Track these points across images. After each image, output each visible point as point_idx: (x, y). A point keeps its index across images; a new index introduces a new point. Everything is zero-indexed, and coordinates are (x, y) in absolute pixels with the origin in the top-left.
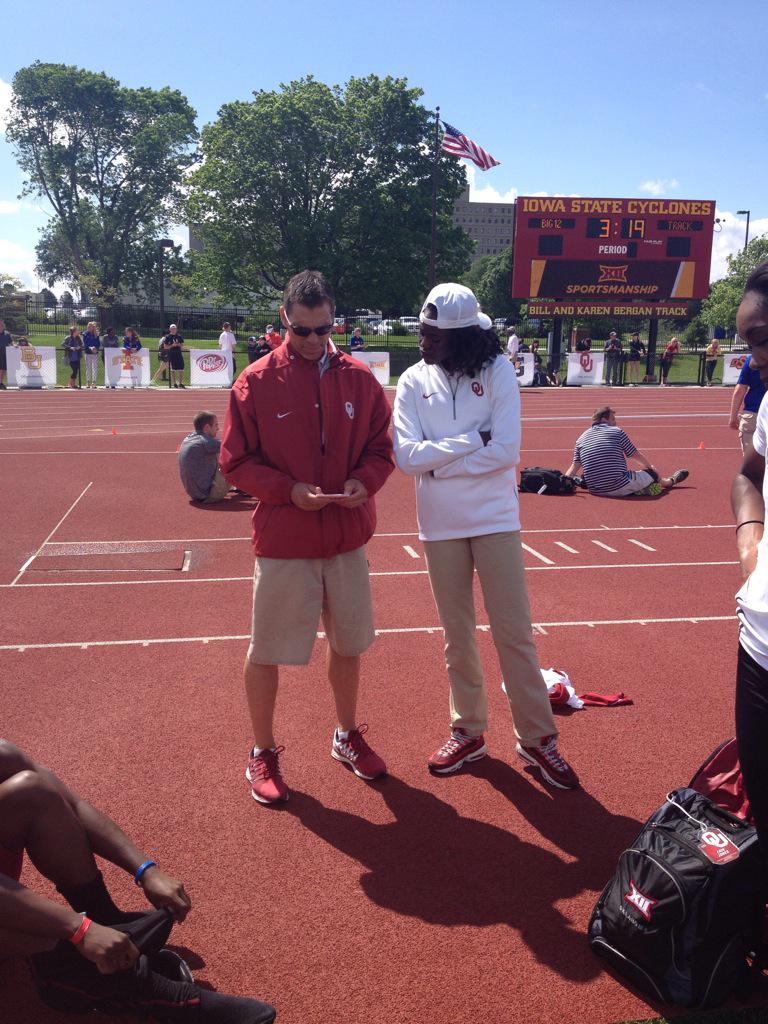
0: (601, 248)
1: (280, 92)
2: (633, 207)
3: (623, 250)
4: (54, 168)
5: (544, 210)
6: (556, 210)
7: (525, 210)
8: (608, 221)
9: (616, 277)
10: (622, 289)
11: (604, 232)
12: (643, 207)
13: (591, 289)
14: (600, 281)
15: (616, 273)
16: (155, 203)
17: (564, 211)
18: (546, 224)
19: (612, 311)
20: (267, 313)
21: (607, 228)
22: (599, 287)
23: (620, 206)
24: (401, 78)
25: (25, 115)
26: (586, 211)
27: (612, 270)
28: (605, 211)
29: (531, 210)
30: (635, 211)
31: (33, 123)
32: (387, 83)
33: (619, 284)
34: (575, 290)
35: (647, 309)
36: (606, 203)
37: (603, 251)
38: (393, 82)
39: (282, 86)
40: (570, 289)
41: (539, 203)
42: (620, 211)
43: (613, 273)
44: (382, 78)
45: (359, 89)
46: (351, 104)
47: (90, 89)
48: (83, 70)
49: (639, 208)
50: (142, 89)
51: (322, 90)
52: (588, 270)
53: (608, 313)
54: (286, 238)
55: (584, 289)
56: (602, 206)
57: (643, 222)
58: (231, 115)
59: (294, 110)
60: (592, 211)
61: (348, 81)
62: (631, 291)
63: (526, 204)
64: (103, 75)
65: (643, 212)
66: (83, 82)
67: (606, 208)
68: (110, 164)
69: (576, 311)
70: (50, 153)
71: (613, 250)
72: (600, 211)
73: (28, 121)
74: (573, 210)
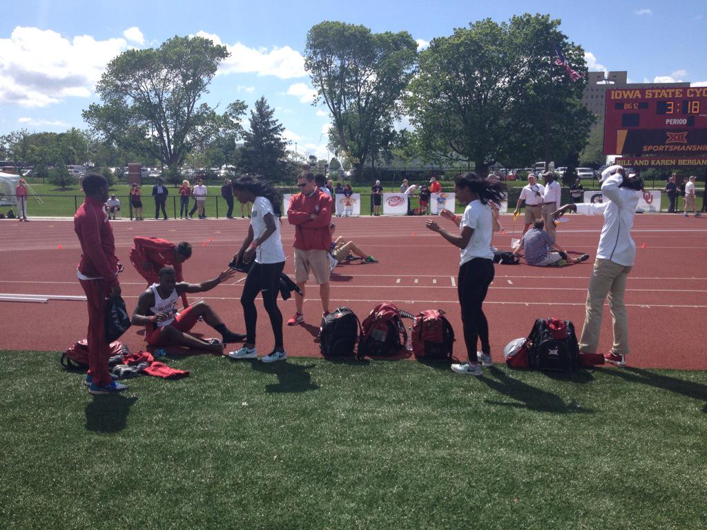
0: (667, 121)
1: (469, 28)
2: (691, 93)
3: (684, 121)
4: (331, 85)
5: (625, 97)
6: (634, 97)
7: (613, 98)
8: (672, 103)
9: (679, 139)
10: (683, 148)
11: (670, 110)
12: (698, 92)
13: (661, 148)
14: (667, 142)
15: (679, 137)
16: (391, 102)
17: (640, 97)
18: (627, 106)
19: (677, 163)
20: (452, 169)
21: (672, 108)
22: (667, 147)
23: (681, 93)
24: (545, 14)
25: (315, 53)
26: (656, 96)
27: (676, 135)
28: (670, 96)
29: (616, 97)
30: (692, 96)
31: (319, 58)
32: (537, 18)
33: (682, 145)
34: (649, 149)
35: (703, 161)
36: (670, 91)
37: (669, 123)
38: (540, 17)
39: (470, 24)
40: (645, 149)
41: (622, 93)
42: (681, 96)
43: (677, 137)
44: (533, 16)
45: (517, 23)
46: (513, 34)
47: (353, 35)
48: (350, 24)
49: (695, 93)
50: (387, 33)
51: (493, 26)
52: (659, 136)
53: (674, 164)
54: (465, 121)
55: (656, 148)
56: (668, 93)
57: (698, 102)
58: (437, 45)
59: (471, 41)
60: (660, 97)
61: (512, 18)
62: (690, 149)
63: (613, 94)
64: (362, 26)
65: (698, 95)
66: (350, 31)
67: (670, 94)
68: (365, 81)
69: (650, 162)
70: (329, 76)
71: (675, 121)
72: (666, 97)
73: (316, 57)
74: (647, 97)
